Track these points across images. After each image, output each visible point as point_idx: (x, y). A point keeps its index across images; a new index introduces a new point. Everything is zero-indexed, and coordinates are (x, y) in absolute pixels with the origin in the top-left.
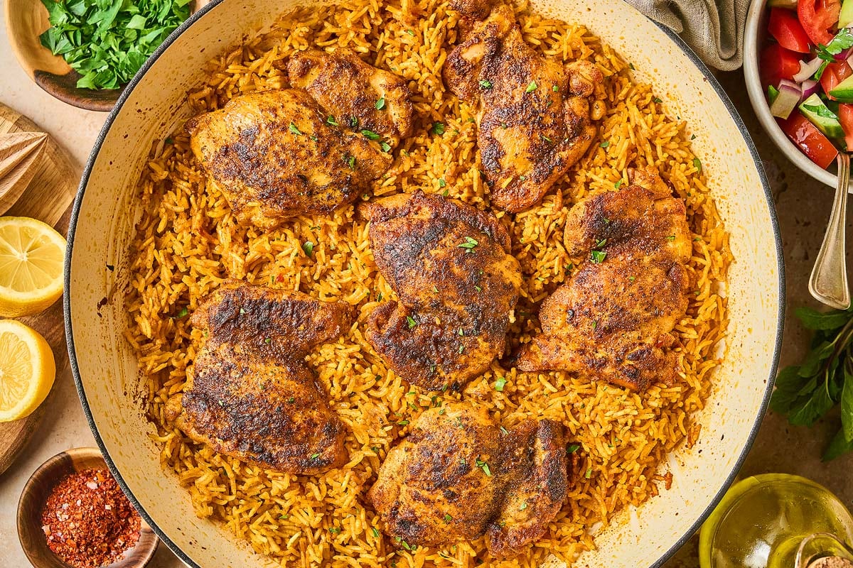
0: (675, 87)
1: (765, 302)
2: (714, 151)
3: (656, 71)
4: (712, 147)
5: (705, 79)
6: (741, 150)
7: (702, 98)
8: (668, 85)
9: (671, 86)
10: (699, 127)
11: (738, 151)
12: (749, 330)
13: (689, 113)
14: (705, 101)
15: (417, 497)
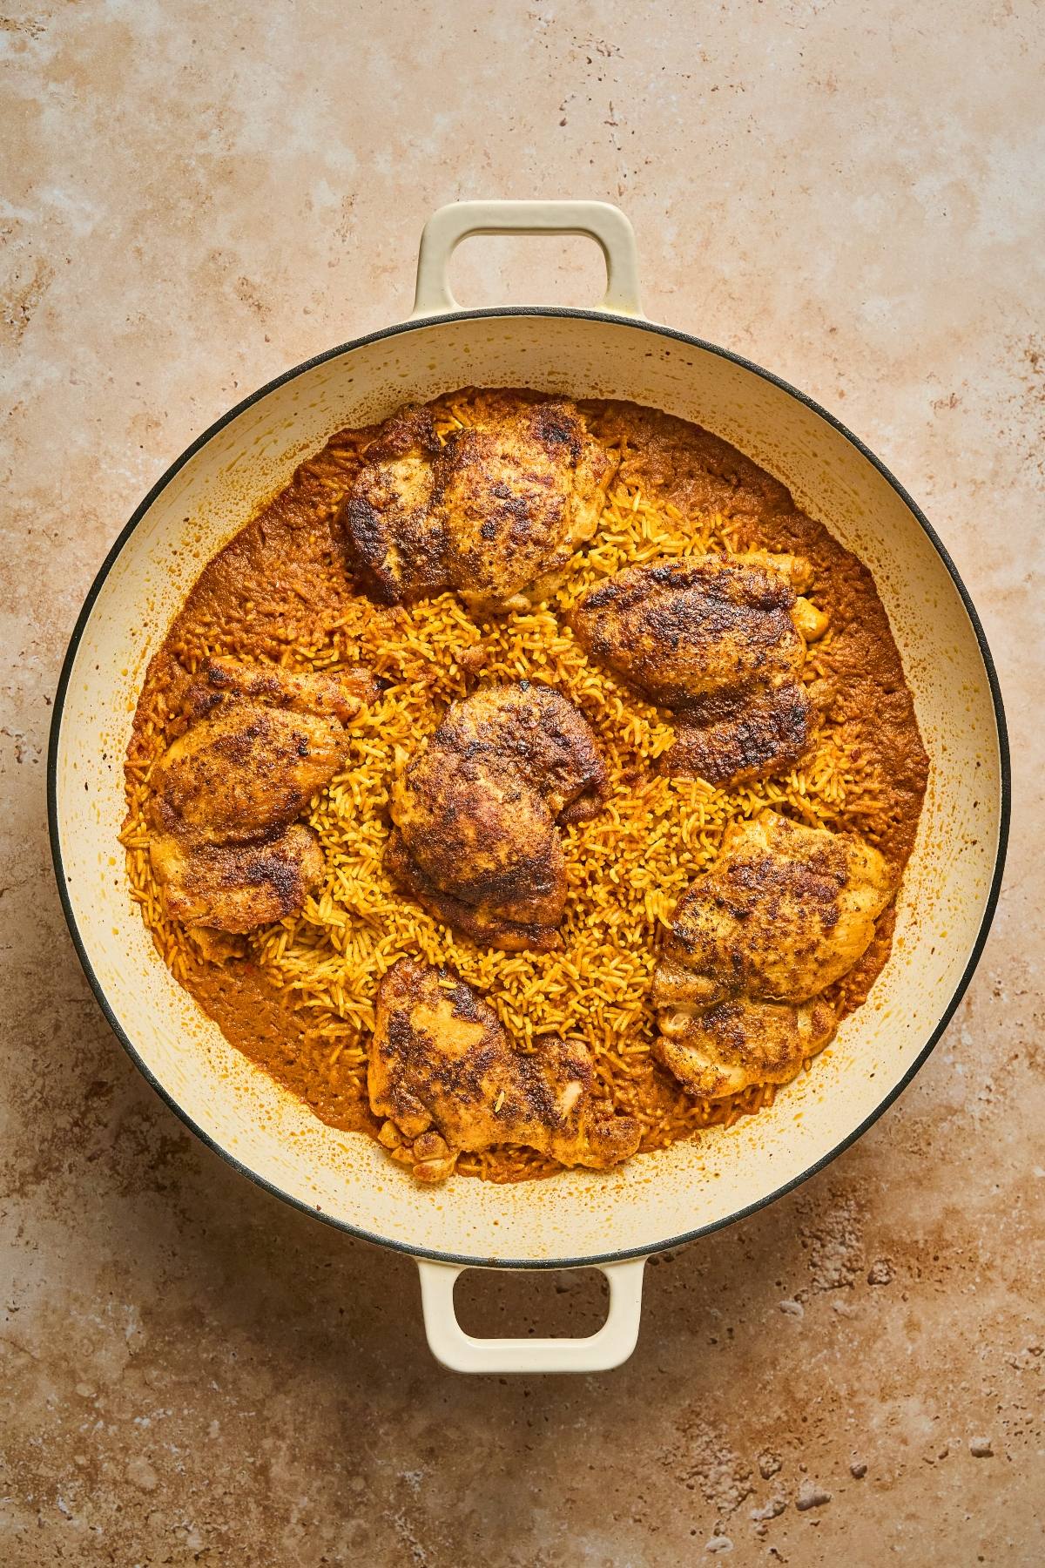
0: (348, 1181)
1: (115, 975)
2: (264, 1127)
3: (380, 1189)
4: (268, 1130)
5: (319, 1208)
6: (233, 1144)
7: (311, 1184)
8: (358, 1179)
9: (352, 1178)
10: (296, 1147)
11: (235, 1141)
12: (116, 932)
13: (315, 1158)
14: (304, 1181)
15: (548, 482)
